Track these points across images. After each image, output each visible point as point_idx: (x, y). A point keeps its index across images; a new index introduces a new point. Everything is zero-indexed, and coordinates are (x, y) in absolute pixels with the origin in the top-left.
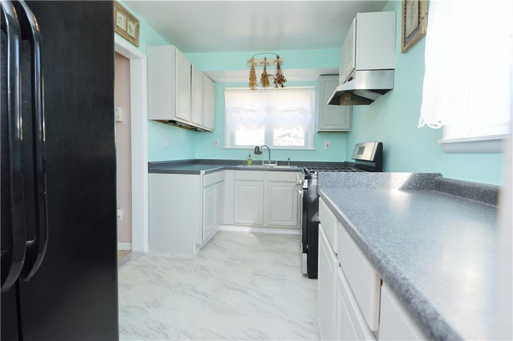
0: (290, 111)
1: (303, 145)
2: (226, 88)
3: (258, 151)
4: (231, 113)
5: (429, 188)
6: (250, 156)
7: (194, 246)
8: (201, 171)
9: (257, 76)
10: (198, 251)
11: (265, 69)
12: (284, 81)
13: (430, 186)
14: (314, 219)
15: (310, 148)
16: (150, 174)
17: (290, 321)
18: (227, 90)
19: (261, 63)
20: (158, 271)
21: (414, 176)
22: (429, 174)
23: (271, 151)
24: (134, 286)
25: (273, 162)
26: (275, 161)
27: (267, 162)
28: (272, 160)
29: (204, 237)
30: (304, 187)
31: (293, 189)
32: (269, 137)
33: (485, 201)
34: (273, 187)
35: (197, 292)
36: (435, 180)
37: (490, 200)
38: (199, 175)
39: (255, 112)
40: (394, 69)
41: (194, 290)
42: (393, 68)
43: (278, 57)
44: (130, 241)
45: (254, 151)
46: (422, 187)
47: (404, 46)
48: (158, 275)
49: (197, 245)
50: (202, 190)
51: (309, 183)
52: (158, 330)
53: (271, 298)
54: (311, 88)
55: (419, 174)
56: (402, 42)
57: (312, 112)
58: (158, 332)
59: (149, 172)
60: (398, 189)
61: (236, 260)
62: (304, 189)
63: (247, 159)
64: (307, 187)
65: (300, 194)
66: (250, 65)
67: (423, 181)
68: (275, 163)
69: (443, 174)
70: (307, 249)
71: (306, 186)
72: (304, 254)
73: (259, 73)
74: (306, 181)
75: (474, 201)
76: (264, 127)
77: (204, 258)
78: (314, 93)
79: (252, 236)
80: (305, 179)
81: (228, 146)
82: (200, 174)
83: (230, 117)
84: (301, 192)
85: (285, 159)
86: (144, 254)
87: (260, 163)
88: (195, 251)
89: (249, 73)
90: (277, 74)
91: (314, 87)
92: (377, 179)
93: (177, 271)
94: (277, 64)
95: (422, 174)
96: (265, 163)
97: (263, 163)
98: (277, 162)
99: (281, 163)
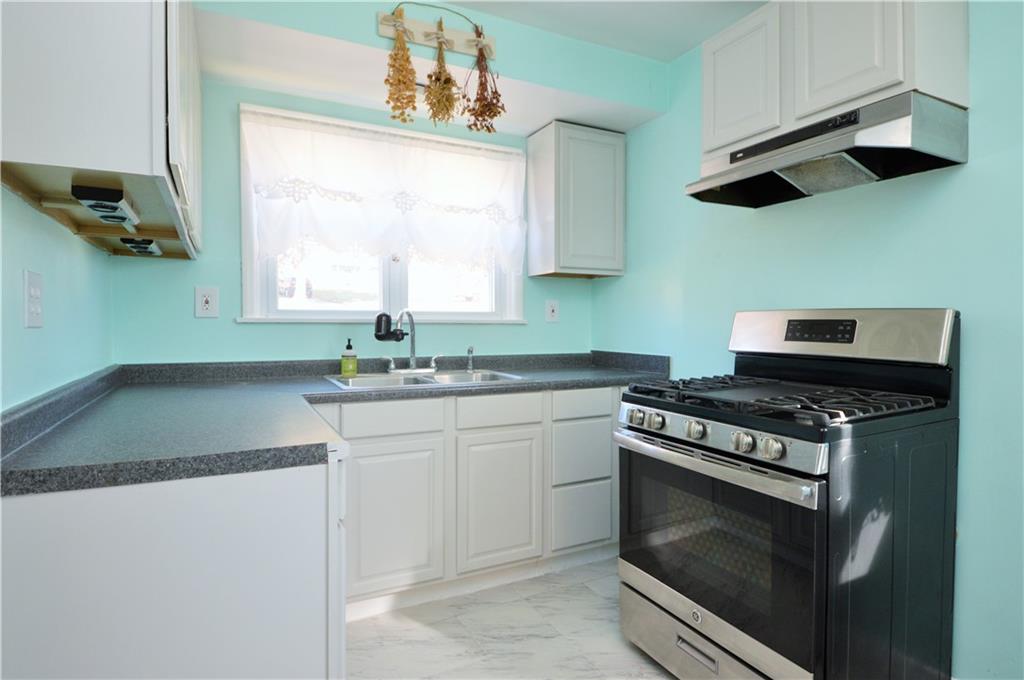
0: (465, 209)
3: (384, 328)
4: (268, 197)
6: (349, 347)
8: (329, 447)
11: (440, 59)
12: (498, 111)
15: (512, 315)
18: (253, 114)
19: (427, 35)
25: (424, 363)
26: (429, 359)
27: (403, 364)
28: (421, 353)
32: (395, 287)
38: (320, 467)
39: (359, 200)
40: (965, 109)
43: (479, 34)
45: (372, 330)
51: (833, 454)
63: (340, 358)
64: (823, 470)
66: (390, 32)
68: (428, 366)
73: (423, 66)
81: (256, 313)
83: (262, 209)
85: (459, 351)
89: (388, 60)
91: (520, 151)
94: (475, 52)
96: (397, 367)
97: (393, 366)
98: (437, 361)
99: (443, 365)
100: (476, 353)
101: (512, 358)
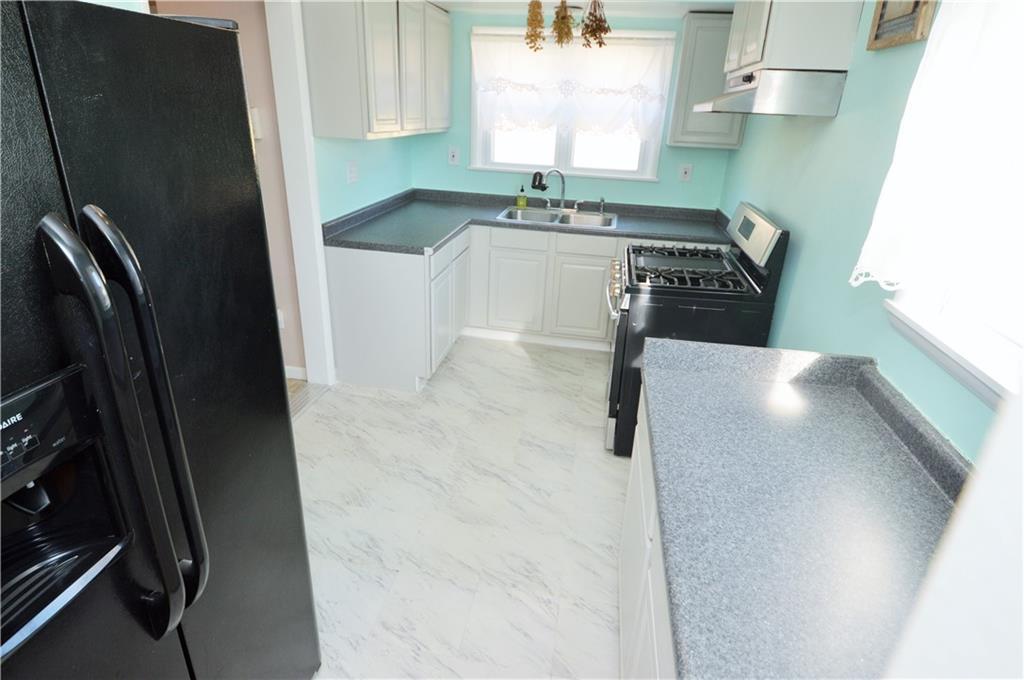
0: (613, 91)
1: (634, 166)
2: (477, 30)
3: (538, 181)
4: (485, 91)
5: (846, 384)
6: (522, 190)
7: (417, 379)
8: (425, 249)
9: (544, 17)
10: (423, 386)
12: (606, 30)
13: (848, 379)
14: (636, 364)
15: (649, 175)
16: (328, 248)
17: (575, 542)
18: (477, 35)
20: (357, 428)
21: (821, 363)
22: (852, 360)
23: (566, 180)
24: (319, 459)
25: (569, 205)
26: (574, 202)
27: (556, 204)
28: (568, 197)
29: (433, 362)
30: (622, 307)
31: (604, 271)
32: (564, 150)
33: (924, 463)
34: (565, 266)
35: (426, 478)
36: (861, 369)
37: (931, 466)
38: (422, 256)
39: (537, 90)
40: (845, 72)
41: (420, 472)
42: (844, 69)
44: (304, 365)
45: (531, 182)
46: (833, 380)
47: (877, 37)
48: (358, 437)
49: (421, 378)
50: (428, 284)
51: (632, 300)
52: (367, 550)
53: (549, 495)
54: (667, 39)
55: (833, 358)
56: (873, 26)
57: (661, 95)
58: (366, 552)
59: (325, 244)
60: (788, 380)
61: (490, 408)
62: (622, 310)
63: (516, 196)
64: (627, 308)
65: (613, 318)
67: (837, 370)
68: (572, 208)
69: (878, 361)
70: (618, 412)
71: (625, 305)
72: (610, 419)
74: (628, 296)
75: (909, 452)
76: (554, 129)
77: (435, 402)
78: (670, 50)
79: (521, 352)
80: (626, 292)
81: (478, 164)
82: (423, 254)
83: (484, 98)
84: (615, 315)
85: (594, 198)
86: (329, 389)
87: (542, 204)
88: (419, 386)
90: (590, 14)
91: (672, 35)
92: (753, 360)
93: (391, 429)
95: (838, 358)
96: (552, 206)
97: (549, 205)
98: (578, 204)
99: (585, 207)
100: (606, 201)
101: (641, 208)
